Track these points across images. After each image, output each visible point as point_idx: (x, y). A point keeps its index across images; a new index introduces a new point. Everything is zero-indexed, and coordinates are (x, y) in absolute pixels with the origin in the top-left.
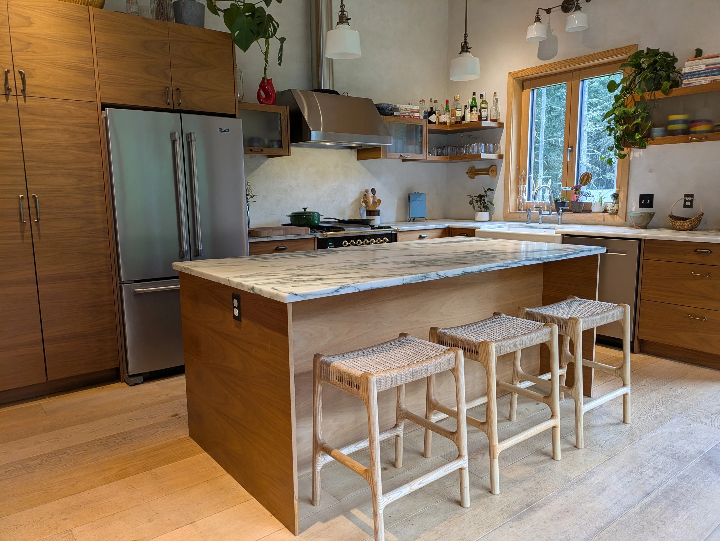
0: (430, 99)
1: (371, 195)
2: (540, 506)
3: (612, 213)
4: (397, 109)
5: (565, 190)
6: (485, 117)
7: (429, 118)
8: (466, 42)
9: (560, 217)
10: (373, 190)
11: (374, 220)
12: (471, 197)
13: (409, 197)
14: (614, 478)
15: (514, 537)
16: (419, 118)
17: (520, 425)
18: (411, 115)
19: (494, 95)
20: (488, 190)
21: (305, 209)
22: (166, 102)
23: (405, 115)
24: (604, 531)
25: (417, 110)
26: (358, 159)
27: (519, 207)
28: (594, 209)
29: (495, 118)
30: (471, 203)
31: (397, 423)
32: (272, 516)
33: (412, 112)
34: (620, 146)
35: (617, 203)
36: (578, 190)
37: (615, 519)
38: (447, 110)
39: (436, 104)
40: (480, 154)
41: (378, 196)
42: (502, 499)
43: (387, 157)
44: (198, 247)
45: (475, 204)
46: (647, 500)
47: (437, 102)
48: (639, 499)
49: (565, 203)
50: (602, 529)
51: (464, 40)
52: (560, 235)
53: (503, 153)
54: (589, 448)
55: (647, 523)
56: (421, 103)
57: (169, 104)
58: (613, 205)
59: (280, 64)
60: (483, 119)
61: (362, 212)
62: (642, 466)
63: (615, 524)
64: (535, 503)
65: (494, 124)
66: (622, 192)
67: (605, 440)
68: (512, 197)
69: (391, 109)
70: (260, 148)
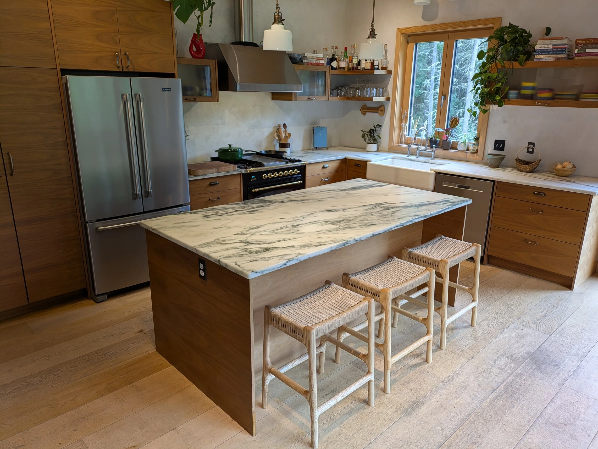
0: (332, 47)
1: (283, 129)
2: (423, 404)
3: (473, 152)
4: (305, 57)
5: (438, 130)
6: (377, 66)
7: (331, 64)
8: (373, 30)
9: (433, 153)
10: (285, 125)
11: (286, 152)
12: (363, 132)
13: (313, 130)
14: (472, 378)
15: (406, 430)
16: (323, 66)
17: (405, 333)
18: (317, 62)
19: (385, 47)
20: (377, 126)
21: (230, 145)
22: (116, 66)
23: (312, 62)
24: (466, 421)
25: (322, 58)
26: (273, 99)
27: (401, 141)
28: (460, 148)
29: (385, 66)
30: (363, 136)
31: (321, 344)
32: (233, 420)
33: (317, 60)
34: (484, 103)
35: (478, 145)
36: (448, 132)
37: (473, 412)
38: (346, 56)
39: (336, 49)
40: (373, 98)
41: (289, 130)
42: (396, 398)
43: (298, 99)
44: (149, 190)
45: (366, 137)
46: (494, 395)
47: (337, 48)
48: (489, 394)
49: (437, 141)
50: (465, 420)
51: (371, 27)
52: (434, 172)
53: (390, 96)
54: (454, 352)
55: (494, 413)
56: (325, 50)
57: (118, 67)
58: (474, 146)
59: (210, 26)
60: (375, 67)
61: (275, 143)
62: (490, 367)
63: (473, 416)
64: (419, 401)
65: (383, 72)
66: (482, 137)
67: (465, 345)
68: (396, 132)
69: (301, 59)
70: (194, 97)
